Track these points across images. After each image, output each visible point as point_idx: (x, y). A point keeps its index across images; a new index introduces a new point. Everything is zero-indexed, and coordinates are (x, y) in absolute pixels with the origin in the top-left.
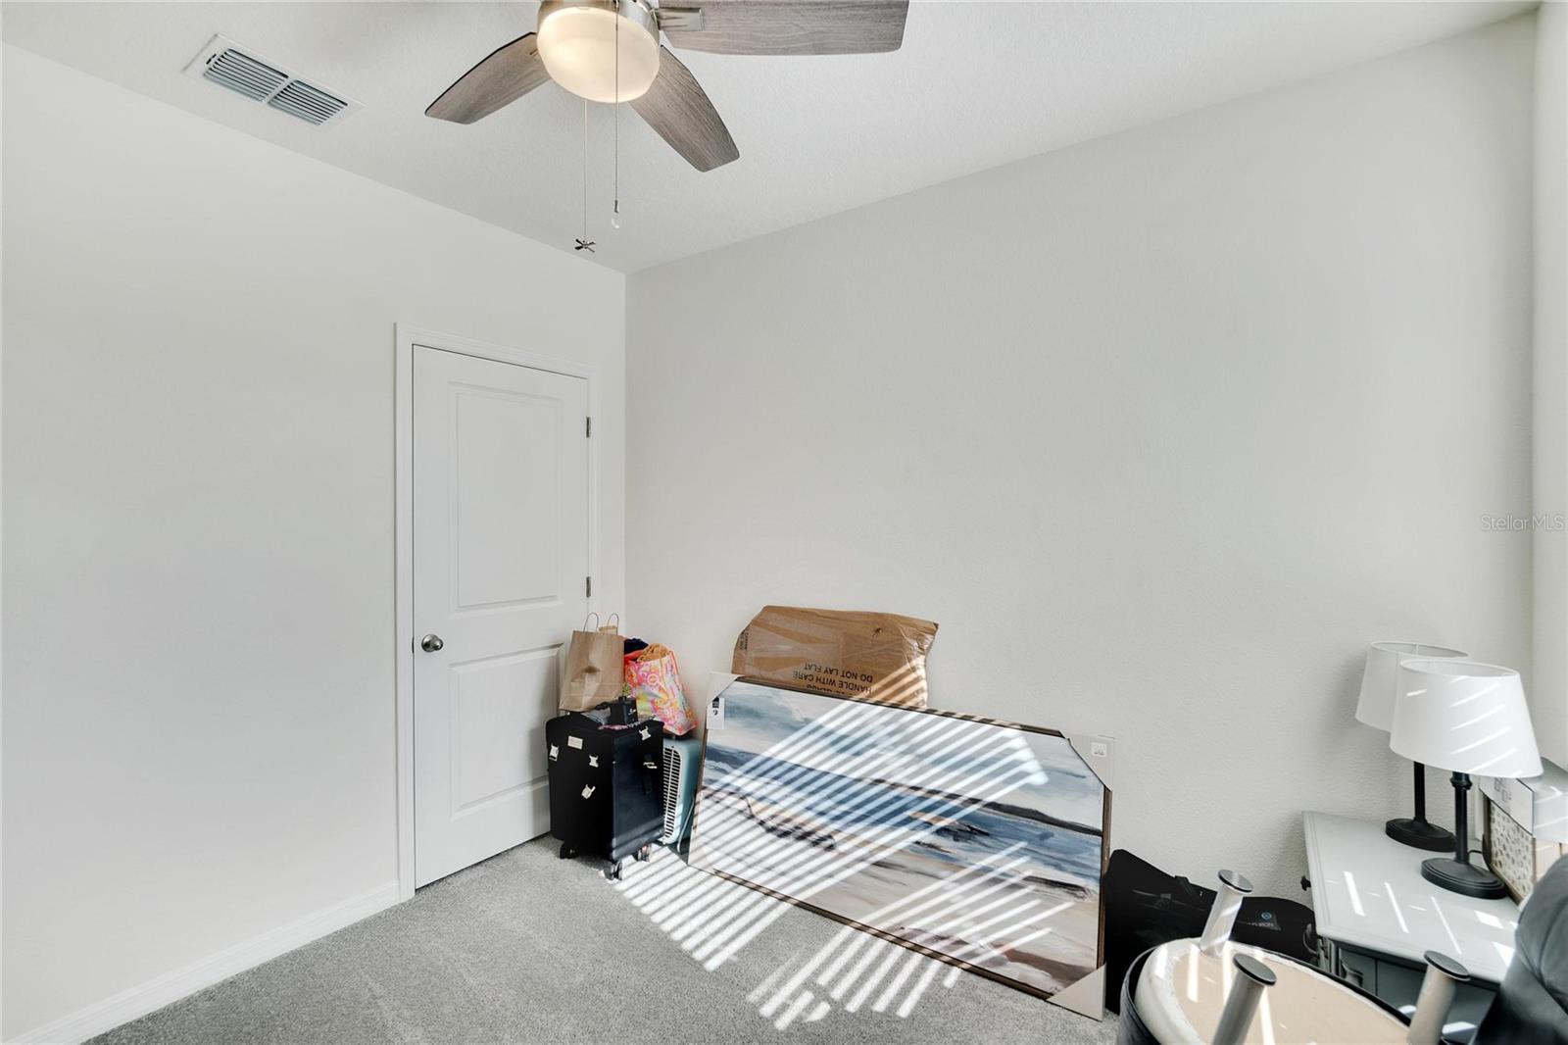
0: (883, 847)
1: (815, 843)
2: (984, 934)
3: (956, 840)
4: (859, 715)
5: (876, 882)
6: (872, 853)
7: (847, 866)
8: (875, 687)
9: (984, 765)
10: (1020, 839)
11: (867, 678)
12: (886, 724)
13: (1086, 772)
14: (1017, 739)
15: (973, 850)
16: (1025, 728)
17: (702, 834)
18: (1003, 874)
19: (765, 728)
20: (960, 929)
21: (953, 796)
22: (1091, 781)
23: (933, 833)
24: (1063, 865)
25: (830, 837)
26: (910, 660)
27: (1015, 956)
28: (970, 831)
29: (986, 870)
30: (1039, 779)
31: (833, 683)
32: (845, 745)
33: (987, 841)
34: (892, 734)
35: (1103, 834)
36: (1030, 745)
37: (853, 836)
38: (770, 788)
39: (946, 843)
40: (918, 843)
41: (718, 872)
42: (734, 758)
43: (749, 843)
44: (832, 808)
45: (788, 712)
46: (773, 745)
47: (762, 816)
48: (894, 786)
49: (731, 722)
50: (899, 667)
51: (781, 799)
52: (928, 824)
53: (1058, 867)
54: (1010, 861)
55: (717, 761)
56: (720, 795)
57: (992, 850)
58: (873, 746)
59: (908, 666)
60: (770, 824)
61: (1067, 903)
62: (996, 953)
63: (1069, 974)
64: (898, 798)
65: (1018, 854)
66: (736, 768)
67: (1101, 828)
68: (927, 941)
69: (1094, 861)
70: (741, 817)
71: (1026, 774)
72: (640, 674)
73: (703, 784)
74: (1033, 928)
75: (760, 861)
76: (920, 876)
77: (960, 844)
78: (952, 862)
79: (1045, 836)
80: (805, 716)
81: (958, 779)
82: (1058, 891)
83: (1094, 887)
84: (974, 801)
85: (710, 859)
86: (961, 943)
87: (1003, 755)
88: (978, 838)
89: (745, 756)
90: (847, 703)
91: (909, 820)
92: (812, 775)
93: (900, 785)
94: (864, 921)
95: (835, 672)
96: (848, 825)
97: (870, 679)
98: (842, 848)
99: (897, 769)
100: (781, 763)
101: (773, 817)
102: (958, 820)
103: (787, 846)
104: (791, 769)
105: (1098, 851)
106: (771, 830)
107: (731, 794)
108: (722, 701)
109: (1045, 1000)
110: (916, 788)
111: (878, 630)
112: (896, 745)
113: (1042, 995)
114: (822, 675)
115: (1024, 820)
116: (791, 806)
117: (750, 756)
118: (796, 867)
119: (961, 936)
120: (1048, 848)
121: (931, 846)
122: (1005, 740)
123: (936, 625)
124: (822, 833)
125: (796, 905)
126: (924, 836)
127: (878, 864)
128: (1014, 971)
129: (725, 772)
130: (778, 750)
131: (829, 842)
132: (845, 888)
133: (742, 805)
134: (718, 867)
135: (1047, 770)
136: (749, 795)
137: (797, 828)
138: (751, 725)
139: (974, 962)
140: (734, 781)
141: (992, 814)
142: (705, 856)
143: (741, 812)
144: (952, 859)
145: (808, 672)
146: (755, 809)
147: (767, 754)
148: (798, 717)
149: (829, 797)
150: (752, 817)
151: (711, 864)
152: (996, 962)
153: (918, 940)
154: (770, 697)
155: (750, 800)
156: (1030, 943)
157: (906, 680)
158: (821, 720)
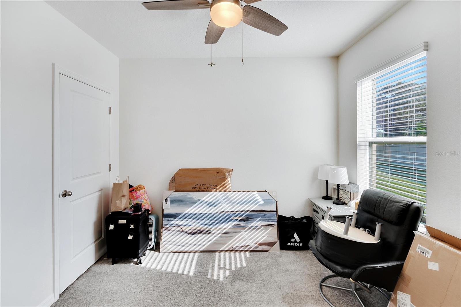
0: (225, 229)
2: (253, 242)
3: (244, 221)
4: (215, 196)
5: (225, 238)
6: (222, 231)
7: (215, 237)
8: (217, 188)
9: (250, 202)
10: (259, 217)
11: (215, 186)
12: (223, 197)
13: (272, 199)
14: (256, 194)
15: (249, 223)
16: (258, 191)
17: (164, 242)
18: (256, 226)
19: (185, 204)
20: (247, 243)
21: (242, 211)
22: (274, 200)
23: (238, 221)
24: (269, 220)
25: (209, 230)
26: (227, 179)
27: (261, 244)
28: (248, 219)
29: (252, 227)
30: (262, 202)
31: (205, 188)
32: (211, 204)
33: (252, 220)
34: (224, 199)
35: (276, 211)
36: (260, 195)
37: (216, 228)
38: (188, 221)
39: (242, 223)
40: (234, 225)
41: (171, 251)
42: (175, 216)
43: (182, 239)
44: (209, 222)
45: (193, 198)
46: (188, 209)
47: (186, 231)
48: (227, 212)
49: (172, 205)
50: (224, 181)
51: (192, 224)
52: (237, 220)
53: (268, 221)
54: (257, 223)
55: (168, 218)
56: (170, 228)
57: (253, 221)
58: (220, 203)
59: (227, 181)
60: (189, 232)
61: (270, 228)
62: (256, 245)
63: (272, 244)
64: (228, 215)
65: (259, 221)
66: (175, 219)
67: (276, 210)
68: (239, 248)
70: (179, 233)
71: (259, 202)
72: (137, 195)
73: (163, 226)
74: (264, 237)
75: (187, 243)
76: (236, 233)
77: (245, 222)
78: (243, 227)
79: (265, 215)
80: (198, 199)
81: (243, 207)
82: (268, 227)
83: (276, 223)
84: (248, 211)
85: (168, 248)
86: (248, 246)
87: (254, 198)
88: (250, 219)
89: (180, 214)
90: (211, 193)
91: (232, 220)
92: (202, 215)
93: (228, 212)
94: (221, 249)
95: (205, 185)
96: (214, 225)
97: (216, 186)
98: (213, 232)
99: (227, 207)
100: (191, 214)
101: (190, 230)
102: (244, 217)
103: (196, 236)
105: (276, 215)
106: (189, 234)
107: (174, 226)
108: (169, 199)
109: (268, 252)
110: (232, 211)
111: (218, 172)
112: (226, 202)
114: (201, 187)
115: (260, 213)
116: (196, 225)
117: (181, 214)
118: (199, 241)
119: (247, 244)
120: (266, 218)
121: (238, 225)
122: (254, 195)
123: (232, 170)
124: (206, 230)
125: (200, 252)
126: (236, 223)
127: (224, 233)
128: (261, 248)
129: (172, 221)
130: (190, 210)
131: (209, 232)
134: (171, 250)
135: (264, 200)
136: (181, 225)
137: (198, 230)
138: (180, 205)
139: (251, 249)
140: (175, 222)
141: (252, 213)
142: (166, 248)
143: (178, 231)
144: (244, 226)
145: (196, 187)
147: (186, 212)
148: (196, 199)
149: (208, 219)
150: (183, 231)
151: (169, 250)
152: (257, 247)
153: (236, 249)
154: (186, 195)
155: (181, 226)
157: (226, 184)
158: (203, 199)
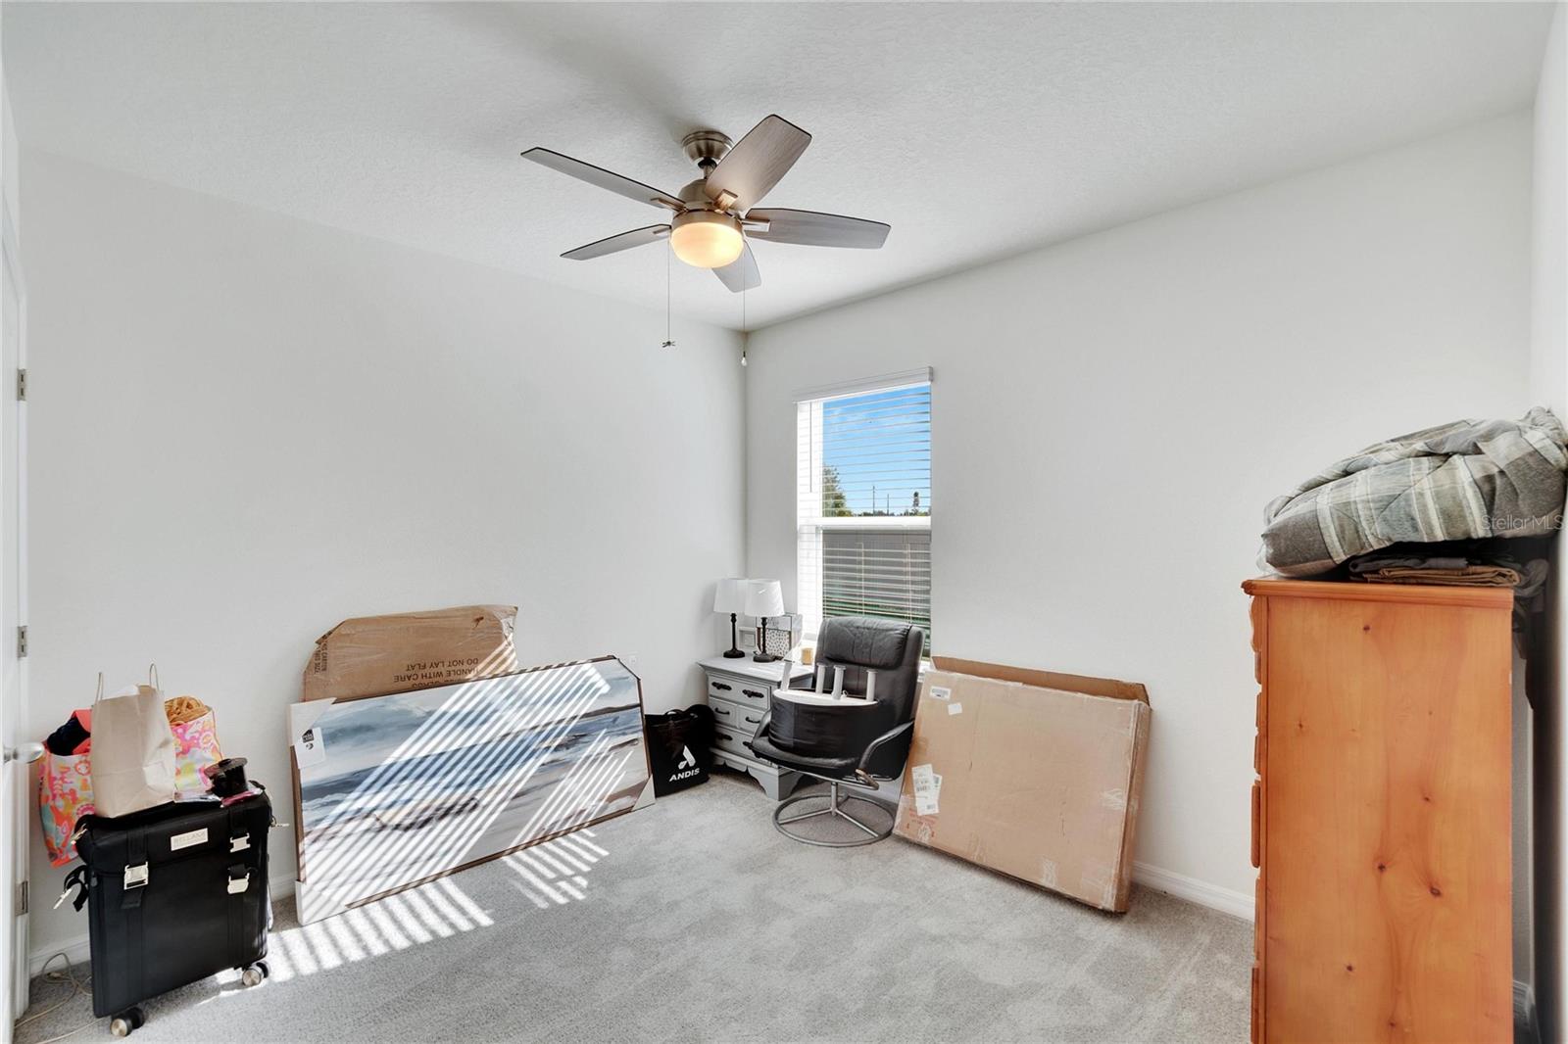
0: (518, 782)
1: (459, 812)
2: (593, 798)
3: (568, 749)
4: (478, 692)
5: (520, 809)
6: (510, 791)
7: (491, 814)
8: (480, 666)
9: (576, 692)
10: (603, 728)
11: (473, 662)
12: (502, 692)
13: (629, 674)
14: (590, 669)
15: (580, 749)
16: (594, 661)
17: (316, 883)
18: (598, 754)
19: (383, 737)
20: (578, 805)
21: (560, 722)
22: (632, 678)
23: (552, 753)
24: (626, 731)
25: (472, 799)
26: (506, 637)
27: (612, 798)
28: (577, 738)
29: (588, 758)
30: (606, 689)
31: (440, 674)
32: (469, 720)
33: (586, 739)
34: (508, 697)
35: (640, 705)
37: (493, 786)
38: (400, 790)
39: (562, 755)
40: (543, 765)
41: (349, 906)
42: (349, 782)
43: (384, 854)
44: (468, 776)
45: (409, 712)
46: (395, 749)
47: (396, 821)
48: (517, 735)
49: (334, 749)
50: (499, 645)
51: (414, 795)
52: (548, 748)
53: (624, 734)
54: (600, 744)
55: (322, 797)
56: (334, 829)
57: (588, 743)
58: (495, 711)
59: (505, 643)
60: (407, 822)
61: (630, 751)
62: (602, 804)
64: (522, 741)
65: (604, 738)
66: (350, 792)
67: (638, 702)
68: (562, 826)
69: (639, 722)
70: (369, 836)
71: (598, 689)
72: (188, 737)
73: (306, 830)
74: (617, 776)
75: (403, 861)
76: (549, 786)
77: (571, 750)
78: (565, 765)
79: (615, 720)
80: (427, 710)
81: (562, 708)
82: (626, 747)
83: (641, 735)
84: (574, 718)
85: (336, 898)
86: (582, 812)
87: (585, 681)
88: (581, 740)
89: (364, 774)
91: (534, 752)
92: (444, 758)
93: (524, 730)
94: (513, 845)
95: (441, 664)
96: (486, 781)
97: (476, 661)
98: (484, 803)
99: (515, 720)
100: (407, 763)
101: (409, 814)
102: (567, 735)
103: (430, 831)
104: (421, 762)
105: (640, 715)
106: (407, 829)
107: (350, 820)
108: (317, 733)
109: (630, 812)
110: (534, 728)
111: (478, 620)
112: (513, 704)
113: (628, 810)
114: (427, 671)
115: (603, 716)
116: (427, 795)
117: (368, 772)
118: (443, 843)
119: (580, 808)
120: (617, 726)
121: (552, 762)
122: (584, 673)
123: (516, 608)
124: (463, 801)
125: (450, 875)
126: (546, 758)
127: (517, 796)
128: (613, 808)
129: (337, 802)
131: (473, 803)
132: (495, 831)
133: (370, 821)
134: (348, 900)
135: (608, 681)
136: (374, 809)
137: (438, 810)
138: (363, 742)
139: (590, 819)
140: (350, 806)
141: (586, 721)
142: (329, 900)
143: (367, 830)
144: (568, 762)
145: (411, 673)
146: (384, 820)
147: (389, 761)
148: (419, 713)
149: (465, 768)
150: (384, 827)
151: (339, 903)
152: (604, 808)
153: (555, 830)
154: (383, 706)
155: (377, 813)
156: (617, 787)
157: (506, 654)
158: (444, 708)
